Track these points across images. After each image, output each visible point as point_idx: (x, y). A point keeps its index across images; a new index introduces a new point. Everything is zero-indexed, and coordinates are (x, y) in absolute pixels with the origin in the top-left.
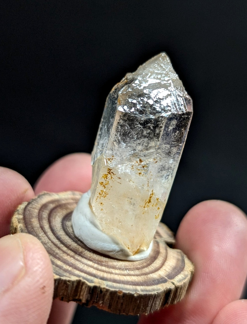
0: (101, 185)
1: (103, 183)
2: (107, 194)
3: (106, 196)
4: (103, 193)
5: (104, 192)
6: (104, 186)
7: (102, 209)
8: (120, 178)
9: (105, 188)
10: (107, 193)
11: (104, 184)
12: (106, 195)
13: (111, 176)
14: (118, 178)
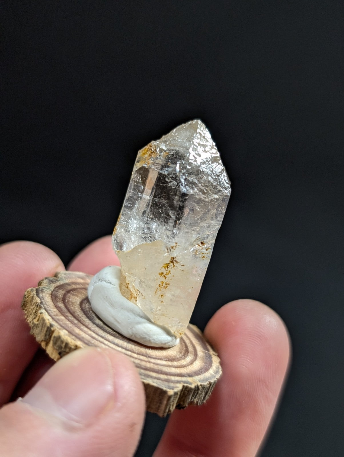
0: (161, 276)
1: (163, 273)
2: (168, 284)
3: (167, 287)
4: (164, 284)
5: (165, 283)
6: (164, 276)
7: (162, 301)
8: (183, 265)
9: (166, 278)
10: (168, 283)
11: (164, 274)
12: (167, 286)
13: (173, 264)
14: (182, 265)
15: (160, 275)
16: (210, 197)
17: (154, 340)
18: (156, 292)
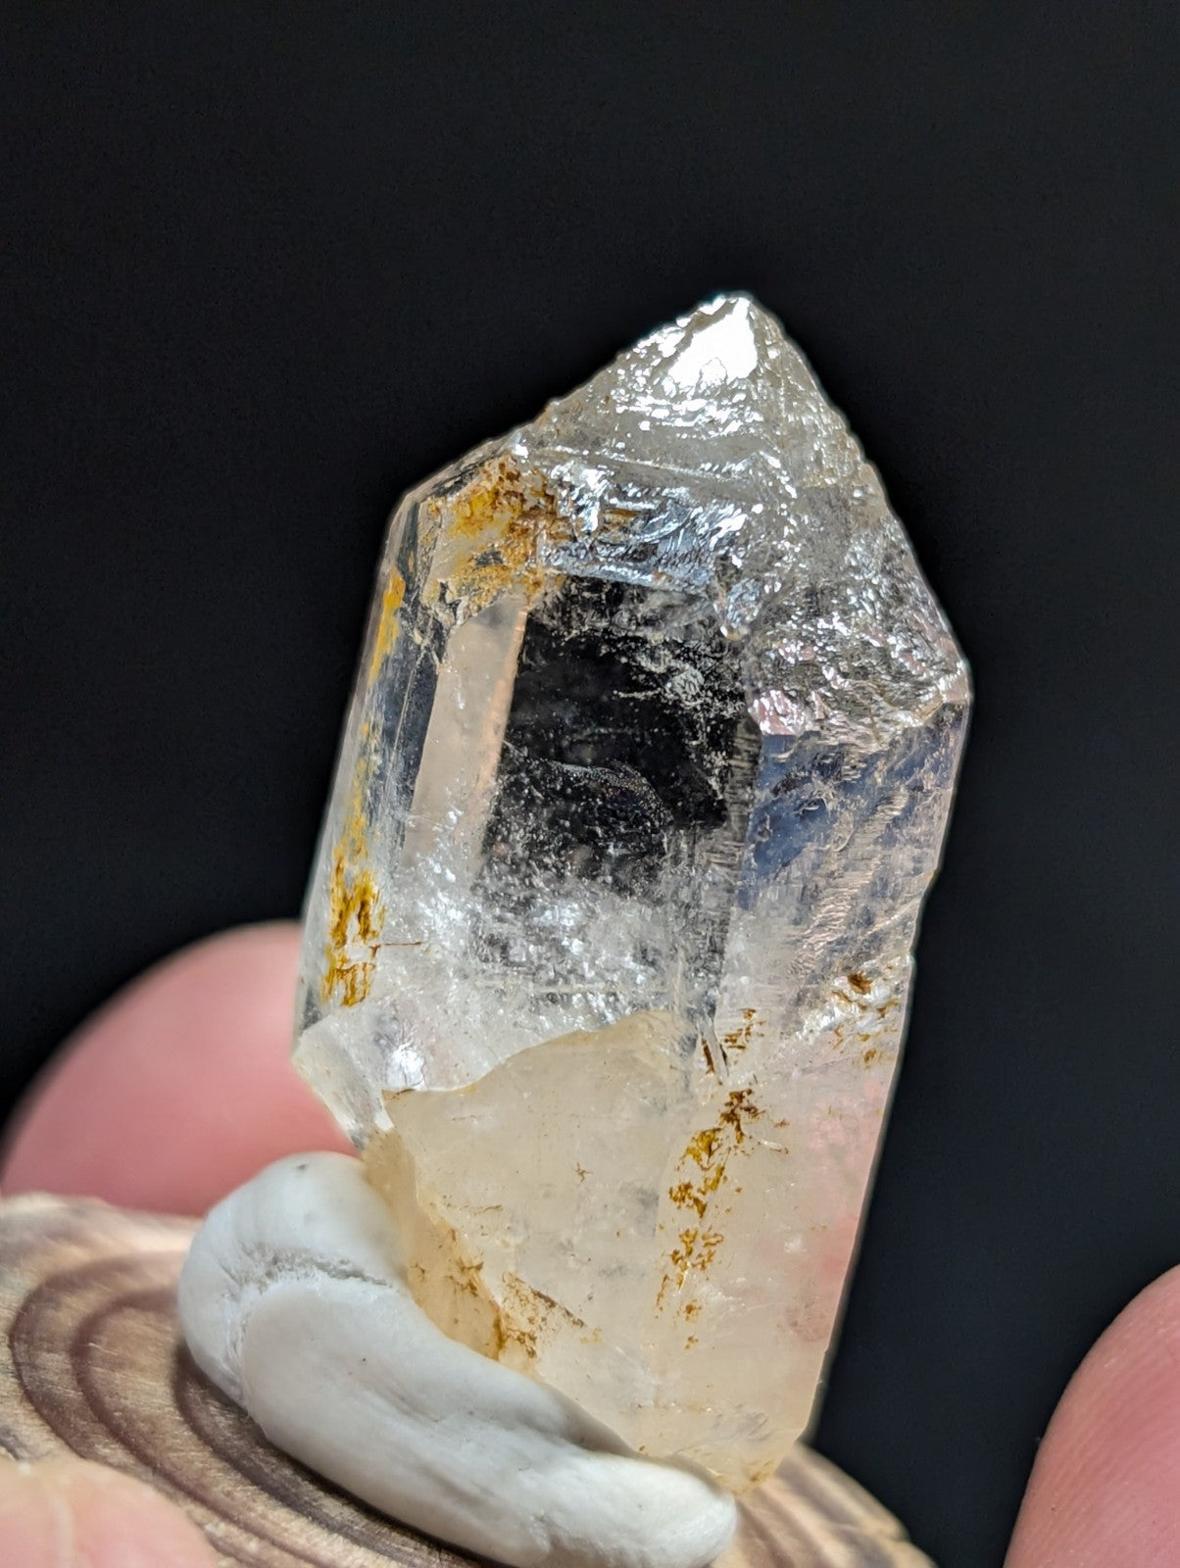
0: (678, 1203)
1: (688, 1187)
2: (713, 1240)
3: (711, 1255)
4: (699, 1248)
5: (703, 1238)
6: (697, 1201)
7: (690, 1339)
8: (783, 1124)
9: (702, 1209)
10: (716, 1235)
11: (694, 1193)
12: (713, 1249)
13: (738, 1128)
14: (776, 1126)
15: (675, 1199)
16: (886, 726)
17: (663, 1550)
18: (660, 1295)
